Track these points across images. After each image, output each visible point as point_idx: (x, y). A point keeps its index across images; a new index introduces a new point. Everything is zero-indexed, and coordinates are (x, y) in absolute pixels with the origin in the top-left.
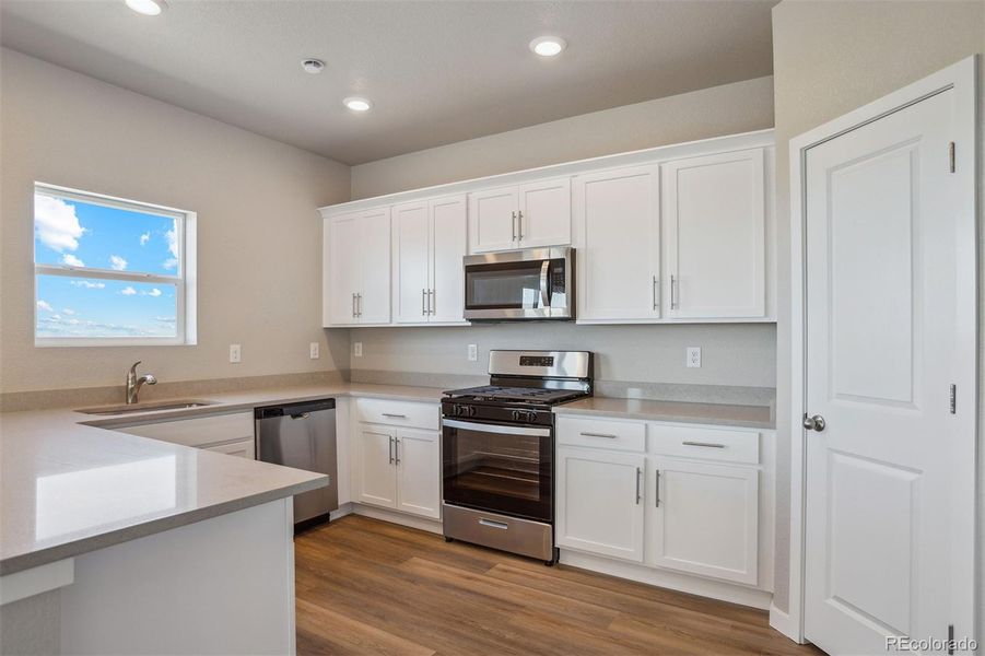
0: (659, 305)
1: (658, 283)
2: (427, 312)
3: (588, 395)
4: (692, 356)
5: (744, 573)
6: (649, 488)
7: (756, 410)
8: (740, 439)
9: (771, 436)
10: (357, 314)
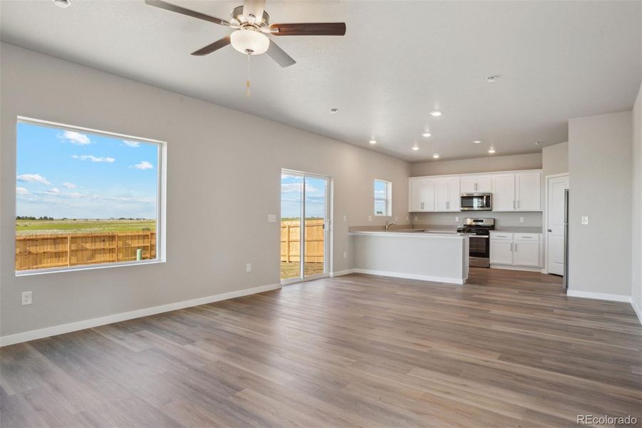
0: (514, 207)
1: (514, 202)
2: (448, 207)
3: (493, 228)
4: (522, 219)
5: (536, 264)
6: (514, 248)
7: (539, 230)
8: (535, 236)
9: (541, 234)
10: (423, 208)
